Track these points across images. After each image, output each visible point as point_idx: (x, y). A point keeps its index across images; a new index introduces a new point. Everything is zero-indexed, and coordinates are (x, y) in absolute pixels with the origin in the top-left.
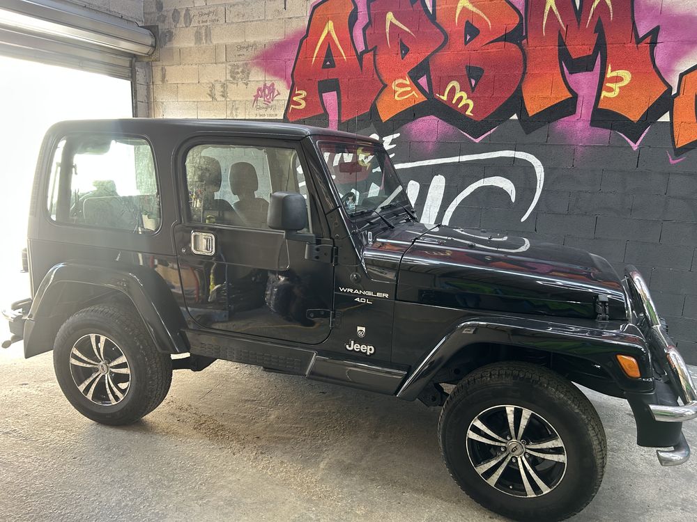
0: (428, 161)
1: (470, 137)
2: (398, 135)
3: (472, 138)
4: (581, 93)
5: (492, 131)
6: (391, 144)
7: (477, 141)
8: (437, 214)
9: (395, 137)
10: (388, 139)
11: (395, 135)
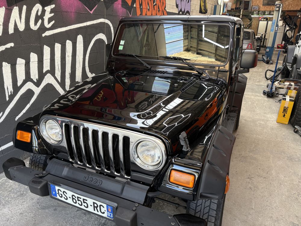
0: (73, 26)
1: (89, 10)
2: (53, 6)
3: (89, 11)
5: (96, 6)
6: (51, 13)
7: (91, 12)
8: (82, 60)
9: (52, 8)
10: (48, 9)
11: (52, 6)
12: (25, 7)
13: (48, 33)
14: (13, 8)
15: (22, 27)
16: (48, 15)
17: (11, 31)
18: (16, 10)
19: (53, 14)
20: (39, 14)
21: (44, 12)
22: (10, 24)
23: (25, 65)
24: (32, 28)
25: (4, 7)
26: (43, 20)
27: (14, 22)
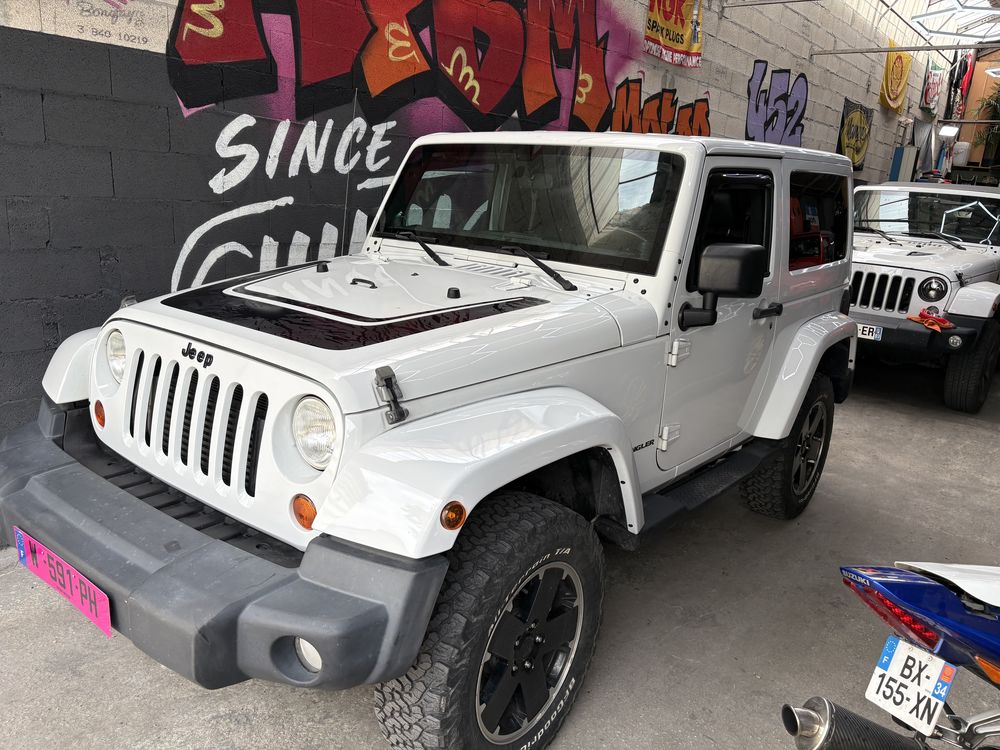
2: (392, 124)
4: (563, 95)
6: (383, 140)
9: (389, 127)
10: (380, 130)
11: (389, 123)
12: (330, 123)
13: (369, 184)
14: (307, 123)
15: (316, 165)
16: (377, 143)
17: (293, 170)
18: (311, 127)
19: (389, 142)
20: (359, 139)
21: (369, 135)
22: (293, 156)
23: (309, 248)
24: (337, 168)
25: (288, 121)
26: (364, 153)
27: (302, 152)
